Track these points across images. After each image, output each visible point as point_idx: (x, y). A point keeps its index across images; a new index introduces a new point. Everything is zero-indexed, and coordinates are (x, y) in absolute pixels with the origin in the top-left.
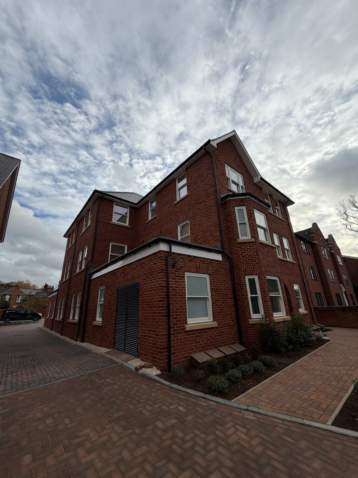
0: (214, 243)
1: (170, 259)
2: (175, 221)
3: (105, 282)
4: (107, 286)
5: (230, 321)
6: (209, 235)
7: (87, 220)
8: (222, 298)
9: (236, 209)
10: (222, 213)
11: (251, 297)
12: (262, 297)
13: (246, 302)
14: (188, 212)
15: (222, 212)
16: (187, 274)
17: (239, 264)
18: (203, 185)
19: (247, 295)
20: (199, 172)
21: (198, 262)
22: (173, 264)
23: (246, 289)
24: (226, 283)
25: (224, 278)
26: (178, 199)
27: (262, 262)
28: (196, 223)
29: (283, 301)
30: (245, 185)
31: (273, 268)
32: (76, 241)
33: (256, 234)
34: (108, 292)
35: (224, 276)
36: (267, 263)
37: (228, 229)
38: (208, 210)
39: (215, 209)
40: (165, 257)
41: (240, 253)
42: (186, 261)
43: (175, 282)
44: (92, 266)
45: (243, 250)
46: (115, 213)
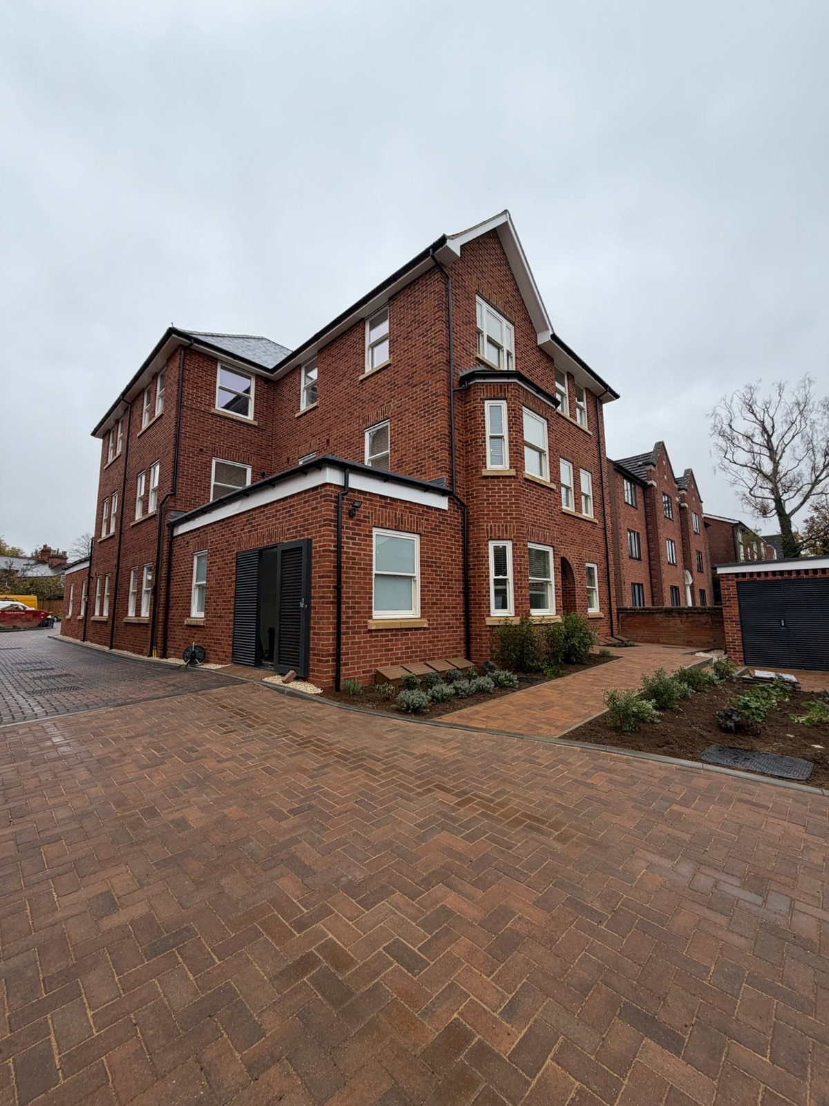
0: (437, 473)
1: (345, 501)
2: (359, 420)
3: (207, 543)
4: (211, 549)
5: (453, 619)
6: (427, 456)
7: (152, 400)
8: (441, 579)
9: (488, 404)
10: (458, 412)
11: (495, 580)
12: (514, 580)
13: (485, 588)
14: (389, 402)
15: (457, 408)
16: (376, 531)
17: (479, 518)
18: (424, 344)
19: (488, 576)
20: (417, 312)
21: (401, 510)
22: (350, 511)
23: (488, 564)
24: (451, 552)
25: (448, 543)
26: (368, 370)
27: (524, 516)
28: (403, 429)
29: (554, 591)
30: (516, 350)
31: (545, 528)
32: (127, 448)
33: (520, 461)
34: (216, 562)
35: (448, 539)
36: (534, 518)
37: (466, 446)
38: (429, 404)
39: (444, 401)
40: (335, 497)
41: (485, 498)
42: (376, 506)
43: (354, 544)
44: (173, 507)
45: (490, 491)
46: (220, 388)
